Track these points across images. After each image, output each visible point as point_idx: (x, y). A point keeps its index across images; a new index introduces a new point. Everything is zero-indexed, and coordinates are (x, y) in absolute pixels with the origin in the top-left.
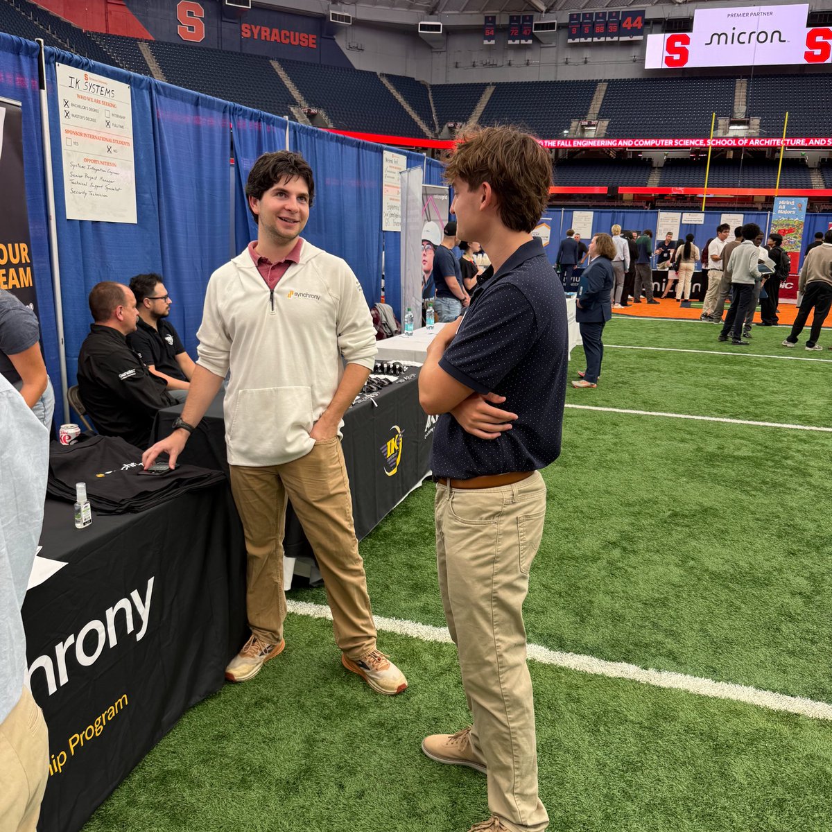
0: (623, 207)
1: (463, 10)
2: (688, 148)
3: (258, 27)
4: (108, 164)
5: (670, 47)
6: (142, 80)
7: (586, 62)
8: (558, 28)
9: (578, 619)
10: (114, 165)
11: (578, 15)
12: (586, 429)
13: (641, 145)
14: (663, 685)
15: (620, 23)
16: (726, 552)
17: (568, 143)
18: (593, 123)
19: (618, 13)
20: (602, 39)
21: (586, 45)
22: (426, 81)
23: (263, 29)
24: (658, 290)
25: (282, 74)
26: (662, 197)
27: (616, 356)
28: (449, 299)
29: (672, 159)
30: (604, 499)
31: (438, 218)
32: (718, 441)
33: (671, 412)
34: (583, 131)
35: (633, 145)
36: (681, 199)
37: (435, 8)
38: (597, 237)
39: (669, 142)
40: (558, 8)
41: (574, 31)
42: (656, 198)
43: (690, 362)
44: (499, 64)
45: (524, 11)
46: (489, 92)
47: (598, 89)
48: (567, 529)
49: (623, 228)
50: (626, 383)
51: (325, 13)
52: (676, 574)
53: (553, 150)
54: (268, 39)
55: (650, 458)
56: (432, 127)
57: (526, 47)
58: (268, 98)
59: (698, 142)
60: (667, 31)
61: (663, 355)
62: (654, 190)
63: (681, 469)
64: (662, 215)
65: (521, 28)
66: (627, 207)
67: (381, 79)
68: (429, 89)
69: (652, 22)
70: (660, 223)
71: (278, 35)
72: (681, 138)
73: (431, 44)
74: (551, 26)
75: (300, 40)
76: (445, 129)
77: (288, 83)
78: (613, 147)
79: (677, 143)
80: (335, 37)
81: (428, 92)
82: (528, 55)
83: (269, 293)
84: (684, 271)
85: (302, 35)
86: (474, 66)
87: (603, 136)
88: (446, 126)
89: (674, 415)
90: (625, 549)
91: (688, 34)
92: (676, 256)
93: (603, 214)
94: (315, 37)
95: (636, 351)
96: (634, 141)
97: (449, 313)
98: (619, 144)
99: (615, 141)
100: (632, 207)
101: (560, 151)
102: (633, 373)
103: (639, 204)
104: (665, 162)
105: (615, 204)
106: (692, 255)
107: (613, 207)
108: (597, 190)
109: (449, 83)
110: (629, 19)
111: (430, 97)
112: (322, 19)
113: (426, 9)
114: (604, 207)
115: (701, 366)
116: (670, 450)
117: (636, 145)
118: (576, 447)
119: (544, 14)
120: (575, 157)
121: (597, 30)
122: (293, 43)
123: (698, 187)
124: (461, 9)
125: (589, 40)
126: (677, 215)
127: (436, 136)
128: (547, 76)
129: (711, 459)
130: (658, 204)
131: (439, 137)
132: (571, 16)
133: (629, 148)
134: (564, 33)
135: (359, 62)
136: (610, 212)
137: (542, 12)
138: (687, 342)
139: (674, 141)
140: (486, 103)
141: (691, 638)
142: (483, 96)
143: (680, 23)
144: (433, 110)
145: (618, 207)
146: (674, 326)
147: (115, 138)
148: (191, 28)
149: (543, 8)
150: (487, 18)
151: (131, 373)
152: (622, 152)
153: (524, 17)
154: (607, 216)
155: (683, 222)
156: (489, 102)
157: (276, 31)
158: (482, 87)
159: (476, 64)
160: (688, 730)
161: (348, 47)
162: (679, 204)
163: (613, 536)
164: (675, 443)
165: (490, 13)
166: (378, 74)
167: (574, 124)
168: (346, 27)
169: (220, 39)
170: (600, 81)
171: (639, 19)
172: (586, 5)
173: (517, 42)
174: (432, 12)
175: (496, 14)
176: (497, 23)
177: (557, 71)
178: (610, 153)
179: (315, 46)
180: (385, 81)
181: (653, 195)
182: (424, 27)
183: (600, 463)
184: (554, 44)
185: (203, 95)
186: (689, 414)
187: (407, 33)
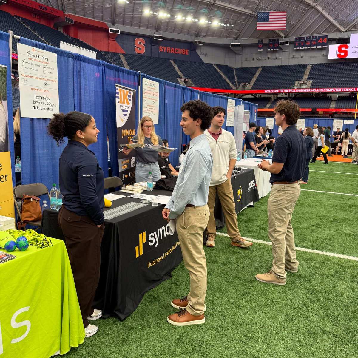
0: (319, 117)
1: (249, 38)
2: (348, 92)
3: (166, 47)
4: (153, 106)
5: (340, 50)
6: (162, 81)
7: (302, 57)
8: (290, 43)
9: (302, 241)
10: (154, 107)
11: (299, 38)
12: (304, 196)
13: (327, 91)
14: (327, 255)
15: (317, 41)
16: (351, 229)
17: (294, 91)
18: (305, 82)
19: (316, 37)
20: (309, 47)
21: (302, 50)
22: (233, 66)
23: (168, 48)
24: (334, 151)
25: (175, 65)
26: (336, 113)
27: (315, 174)
28: (251, 150)
29: (341, 97)
30: (310, 215)
31: (246, 122)
32: (353, 201)
33: (336, 192)
34: (301, 85)
35: (323, 91)
36: (345, 114)
37: (238, 37)
38: (307, 128)
39: (340, 90)
40: (290, 36)
41: (297, 44)
42: (333, 113)
43: (345, 177)
44: (264, 59)
45: (275, 37)
46: (260, 70)
47: (307, 68)
48: (297, 221)
49: (318, 126)
50: (319, 183)
51: (193, 41)
52: (334, 233)
53: (287, 94)
54: (170, 52)
55: (327, 205)
56: (235, 85)
57: (276, 52)
58: (169, 75)
59: (353, 90)
60: (338, 43)
61: (334, 174)
62: (332, 110)
63: (338, 208)
64: (335, 121)
65: (274, 44)
66: (321, 117)
67: (215, 67)
68: (234, 70)
69: (331, 40)
70: (334, 124)
71: (174, 50)
72: (345, 88)
73: (236, 52)
74: (287, 43)
75: (182, 52)
76: (241, 86)
77: (177, 69)
78: (314, 92)
79: (343, 90)
80: (196, 50)
81: (234, 71)
82: (277, 55)
83: (216, 142)
84: (345, 144)
85: (183, 50)
86: (253, 60)
87: (309, 87)
88: (241, 84)
89: (337, 193)
90: (317, 227)
91: (348, 44)
92: (341, 137)
93: (310, 120)
94: (188, 50)
95: (324, 173)
96: (323, 89)
97: (251, 155)
98: (317, 91)
99: (315, 89)
100: (323, 117)
101: (291, 94)
102: (322, 180)
103: (326, 116)
104: (338, 98)
105: (315, 116)
106: (348, 137)
107: (314, 117)
108: (307, 110)
109: (243, 67)
110: (321, 39)
111: (235, 73)
112: (191, 43)
113: (234, 38)
114: (310, 117)
115: (350, 178)
116: (335, 203)
117: (325, 91)
118: (300, 201)
119: (284, 38)
120: (297, 96)
121: (307, 44)
122: (179, 53)
123: (353, 108)
124: (249, 37)
125: (304, 48)
126: (342, 121)
127: (237, 88)
128: (285, 63)
129: (350, 206)
130: (335, 116)
131: (238, 89)
132: (296, 39)
133: (321, 92)
134: (292, 46)
135: (206, 60)
136: (313, 119)
137: (283, 37)
138: (345, 170)
139: (342, 89)
140: (258, 75)
141: (337, 247)
142: (257, 72)
143: (344, 40)
144: (236, 78)
145: (316, 117)
146: (340, 165)
147: (155, 99)
148: (140, 49)
149: (284, 36)
150: (259, 41)
151: (164, 167)
152: (318, 94)
153: (275, 40)
154: (311, 121)
155: (344, 124)
156: (259, 74)
157: (173, 49)
158: (256, 68)
159: (254, 59)
160: (334, 263)
161: (201, 54)
162: (345, 116)
163: (313, 224)
164: (337, 201)
165: (260, 38)
166: (213, 64)
167: (297, 82)
168: (201, 46)
169: (151, 53)
170: (308, 65)
171: (326, 38)
172: (302, 34)
173: (272, 50)
174: (236, 39)
175: (263, 39)
176: (264, 42)
177: (289, 61)
178: (313, 94)
179: (188, 54)
180: (216, 67)
181: (332, 112)
182: (233, 45)
183: (309, 206)
184: (288, 50)
185: (177, 84)
186: (343, 193)
187: (226, 48)
